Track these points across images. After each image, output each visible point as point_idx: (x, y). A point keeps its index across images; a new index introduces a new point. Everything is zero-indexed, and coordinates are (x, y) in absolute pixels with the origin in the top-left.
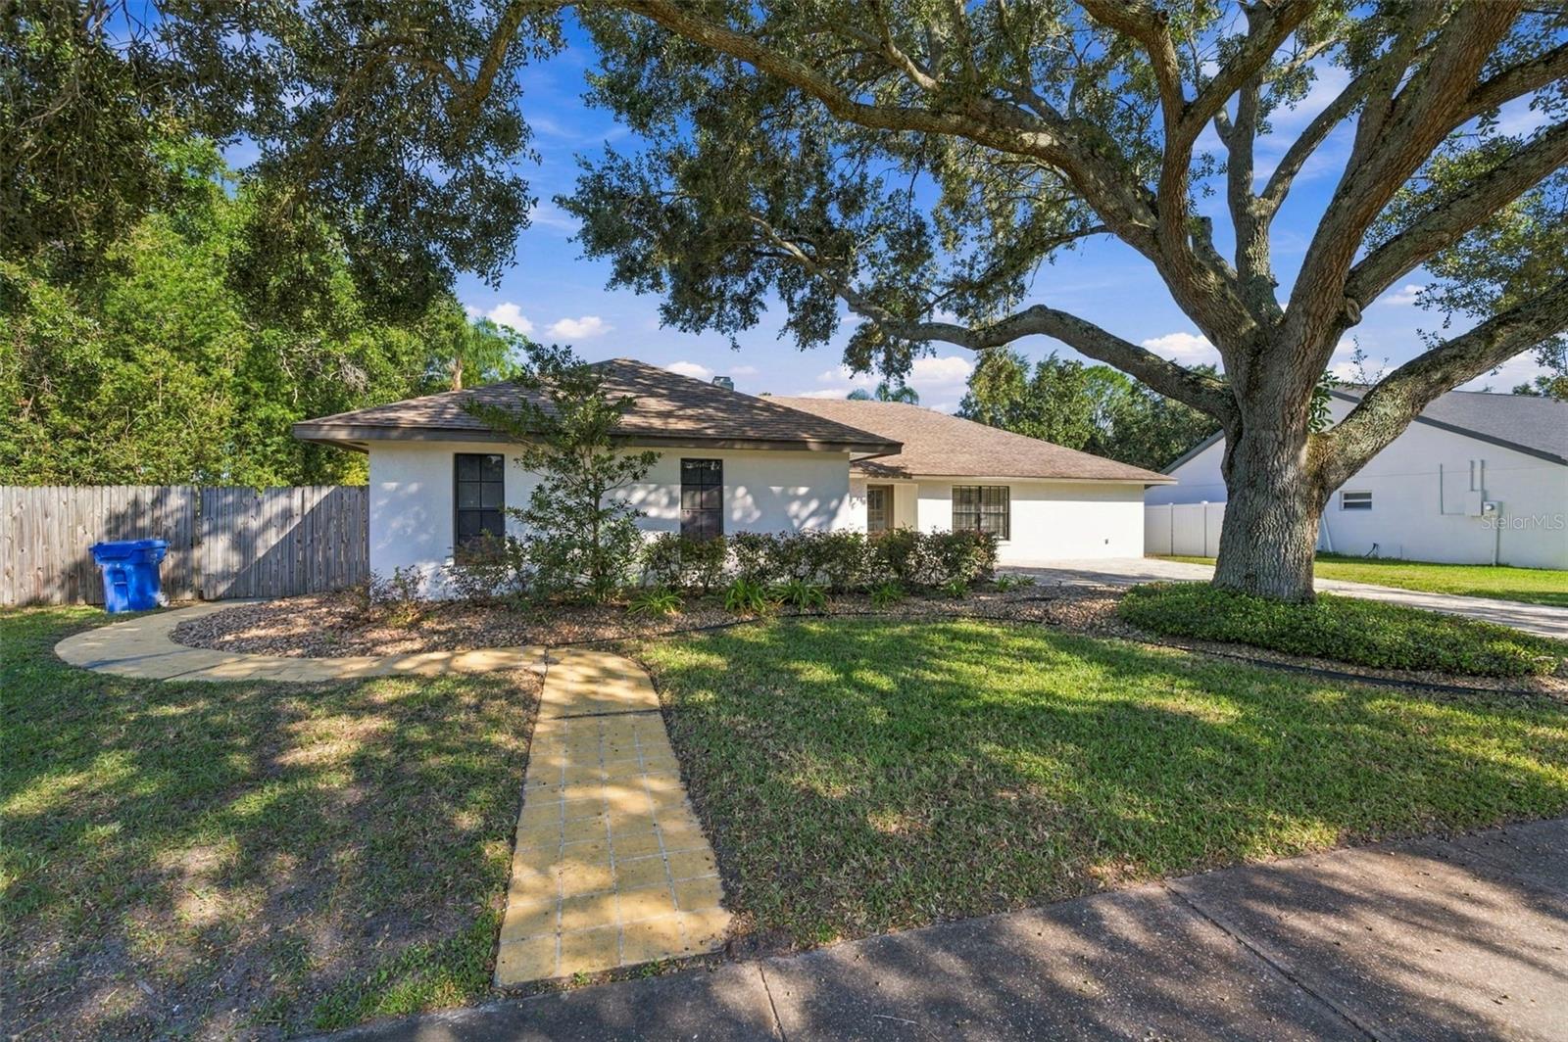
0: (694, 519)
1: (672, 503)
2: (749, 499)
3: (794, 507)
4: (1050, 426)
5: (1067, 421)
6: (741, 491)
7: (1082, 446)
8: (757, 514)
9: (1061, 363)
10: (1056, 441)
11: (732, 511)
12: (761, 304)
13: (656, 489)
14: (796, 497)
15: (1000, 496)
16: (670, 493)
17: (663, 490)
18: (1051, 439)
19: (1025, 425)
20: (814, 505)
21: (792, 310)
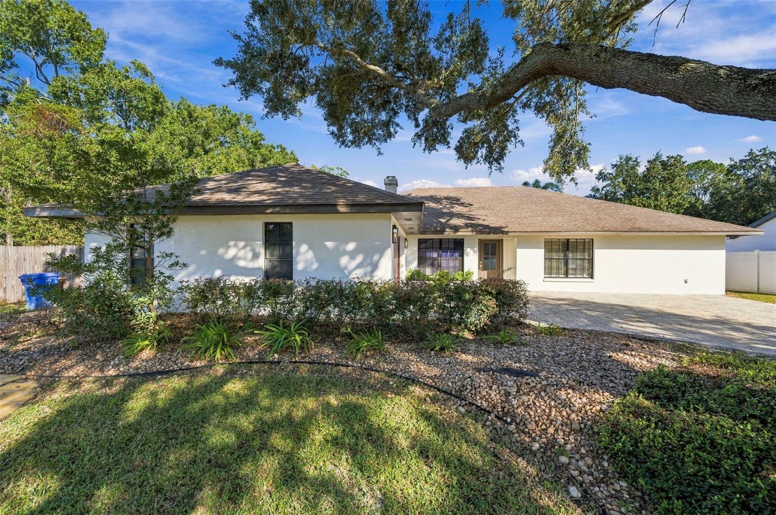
0: (274, 267)
1: (256, 256)
2: (310, 254)
3: (344, 260)
4: (656, 199)
5: (670, 195)
6: (304, 248)
7: (682, 211)
8: (315, 266)
9: (665, 159)
10: (660, 209)
11: (297, 263)
12: (398, 125)
13: (244, 247)
14: (345, 253)
15: (586, 247)
16: (253, 250)
17: (248, 248)
18: (656, 207)
19: (636, 200)
20: (359, 259)
21: (417, 126)
